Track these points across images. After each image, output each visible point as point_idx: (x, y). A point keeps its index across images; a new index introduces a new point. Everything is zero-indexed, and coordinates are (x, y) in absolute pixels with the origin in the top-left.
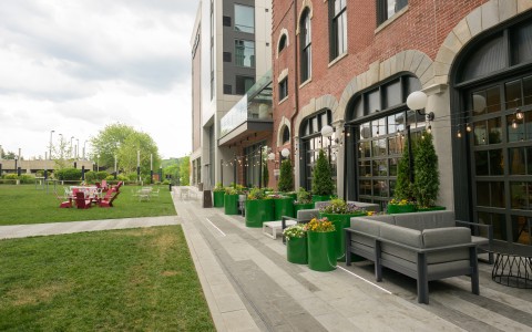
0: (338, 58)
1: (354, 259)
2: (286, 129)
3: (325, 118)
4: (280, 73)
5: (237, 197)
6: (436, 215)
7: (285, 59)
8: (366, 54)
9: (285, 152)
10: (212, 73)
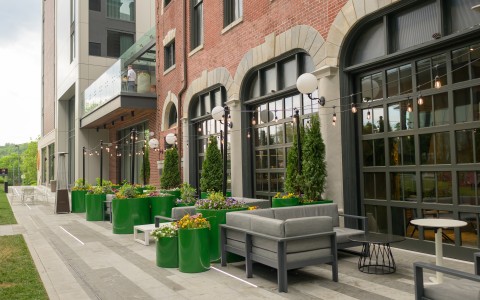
0: (233, 24)
1: (232, 259)
2: (172, 107)
3: (218, 95)
4: (165, 34)
5: (103, 196)
6: (318, 208)
7: (172, 16)
8: (261, 23)
9: (171, 138)
10: (73, 24)
